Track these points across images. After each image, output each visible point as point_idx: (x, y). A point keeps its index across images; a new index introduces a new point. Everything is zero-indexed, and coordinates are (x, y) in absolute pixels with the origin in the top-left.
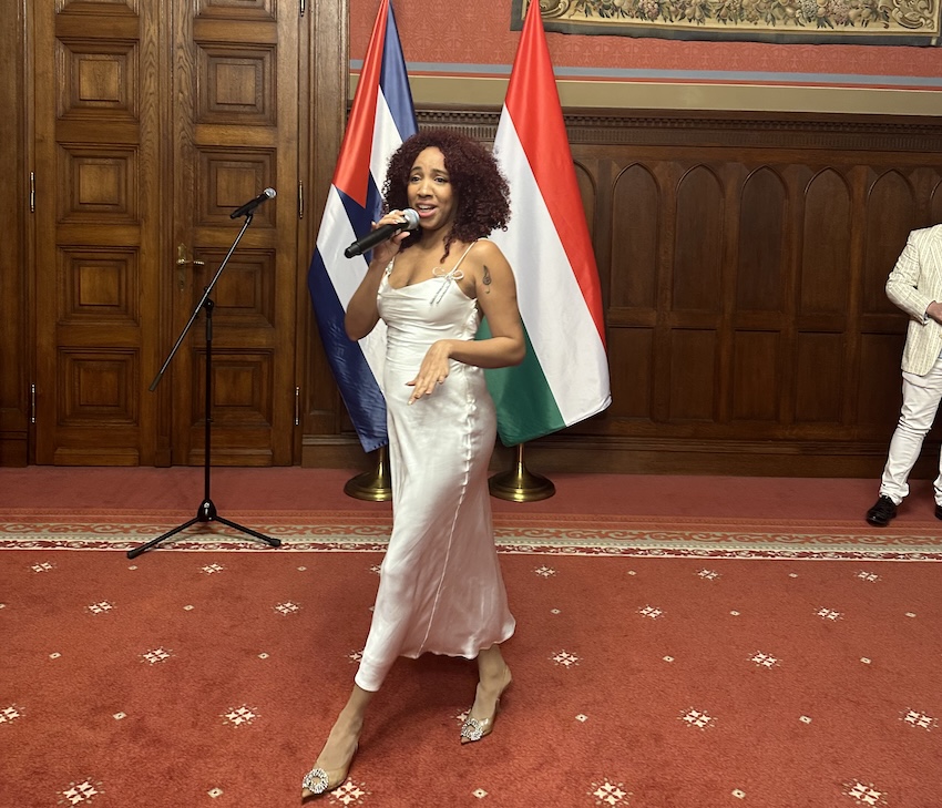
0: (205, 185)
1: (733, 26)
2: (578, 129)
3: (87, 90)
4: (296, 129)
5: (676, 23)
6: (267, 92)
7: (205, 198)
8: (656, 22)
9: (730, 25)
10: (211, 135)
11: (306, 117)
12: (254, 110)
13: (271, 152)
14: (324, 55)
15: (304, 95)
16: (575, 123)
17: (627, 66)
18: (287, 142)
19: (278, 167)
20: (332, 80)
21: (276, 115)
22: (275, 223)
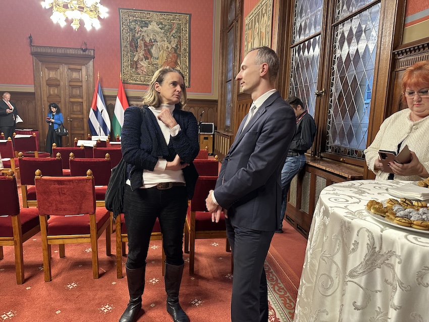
0: (72, 108)
3: (52, 93)
4: (86, 98)
6: (81, 93)
10: (72, 100)
12: (79, 96)
14: (90, 87)
15: (87, 94)
18: (85, 101)
19: (83, 105)
20: (92, 91)
21: (83, 97)
22: (83, 114)
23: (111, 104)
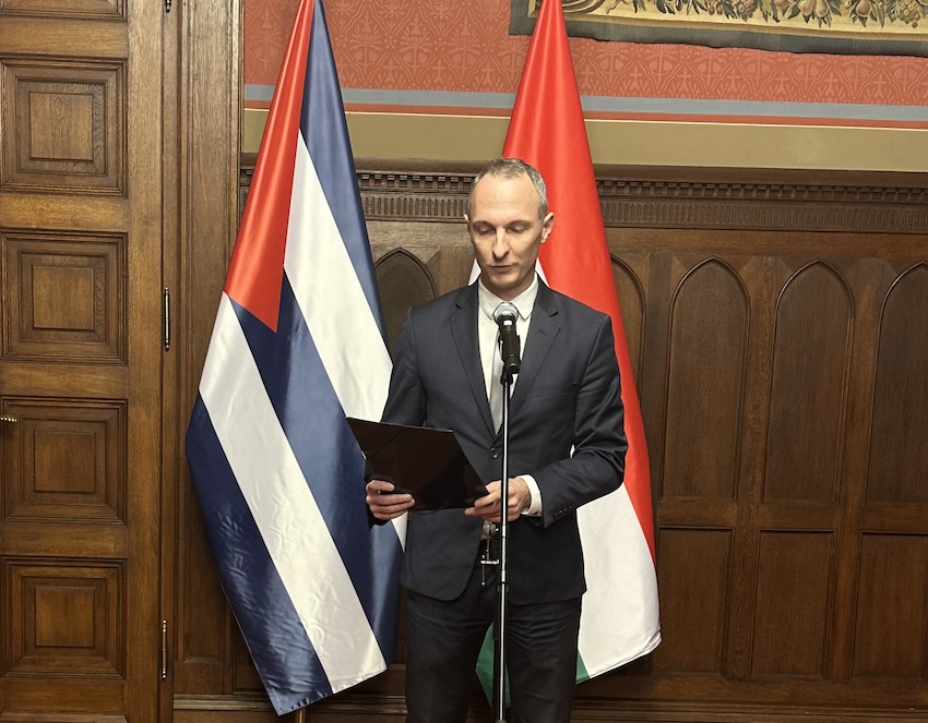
0: (14, 294)
1: (877, 29)
2: (617, 202)
4: (159, 202)
5: (784, 23)
6: (111, 140)
7: (15, 316)
8: (751, 21)
9: (873, 27)
10: (23, 211)
11: (174, 182)
12: (90, 168)
13: (120, 240)
14: (203, 78)
15: (171, 144)
16: (613, 191)
17: (702, 95)
18: (146, 223)
19: (130, 265)
20: (217, 120)
21: (127, 179)
22: (127, 357)
23: (400, 252)
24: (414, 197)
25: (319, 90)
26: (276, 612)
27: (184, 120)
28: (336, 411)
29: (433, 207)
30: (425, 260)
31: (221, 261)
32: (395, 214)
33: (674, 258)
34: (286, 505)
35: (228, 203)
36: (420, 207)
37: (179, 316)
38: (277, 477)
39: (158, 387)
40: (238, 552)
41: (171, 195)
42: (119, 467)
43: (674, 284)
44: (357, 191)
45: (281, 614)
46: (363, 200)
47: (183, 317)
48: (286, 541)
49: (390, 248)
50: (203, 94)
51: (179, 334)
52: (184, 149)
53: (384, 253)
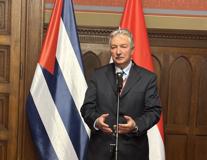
2: (154, 39)
4: (20, 36)
6: (6, 18)
11: (24, 31)
13: (8, 47)
14: (33, 1)
15: (24, 20)
16: (153, 36)
17: (179, 9)
18: (16, 42)
19: (11, 54)
20: (37, 13)
21: (11, 29)
22: (9, 81)
23: (90, 52)
24: (94, 36)
25: (67, 6)
26: (51, 157)
27: (28, 13)
28: (70, 98)
29: (100, 39)
30: (97, 55)
31: (37, 54)
32: (89, 41)
33: (170, 55)
34: (55, 125)
35: (40, 37)
36: (96, 39)
37: (25, 69)
38: (52, 117)
39: (18, 90)
40: (40, 139)
41: (23, 34)
42: (6, 113)
43: (170, 63)
44: (77, 34)
45: (53, 157)
46: (80, 37)
47: (26, 70)
48: (55, 136)
49: (87, 51)
50: (33, 6)
51: (25, 74)
52: (27, 22)
53: (86, 52)
